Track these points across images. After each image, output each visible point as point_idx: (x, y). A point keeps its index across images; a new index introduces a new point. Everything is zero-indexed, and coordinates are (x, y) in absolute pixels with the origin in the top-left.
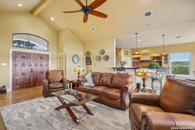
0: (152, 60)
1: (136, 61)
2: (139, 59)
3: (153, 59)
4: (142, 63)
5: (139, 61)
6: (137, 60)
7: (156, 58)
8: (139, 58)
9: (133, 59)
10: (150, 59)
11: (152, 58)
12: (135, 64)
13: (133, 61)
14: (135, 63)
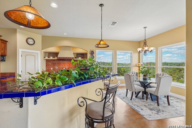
0: (76, 58)
1: (51, 58)
2: (57, 56)
3: (77, 56)
4: (61, 62)
5: (56, 58)
6: (54, 57)
7: (80, 55)
8: (56, 54)
9: (47, 54)
10: (72, 56)
11: (76, 54)
12: (50, 64)
13: (47, 58)
14: (50, 62)
